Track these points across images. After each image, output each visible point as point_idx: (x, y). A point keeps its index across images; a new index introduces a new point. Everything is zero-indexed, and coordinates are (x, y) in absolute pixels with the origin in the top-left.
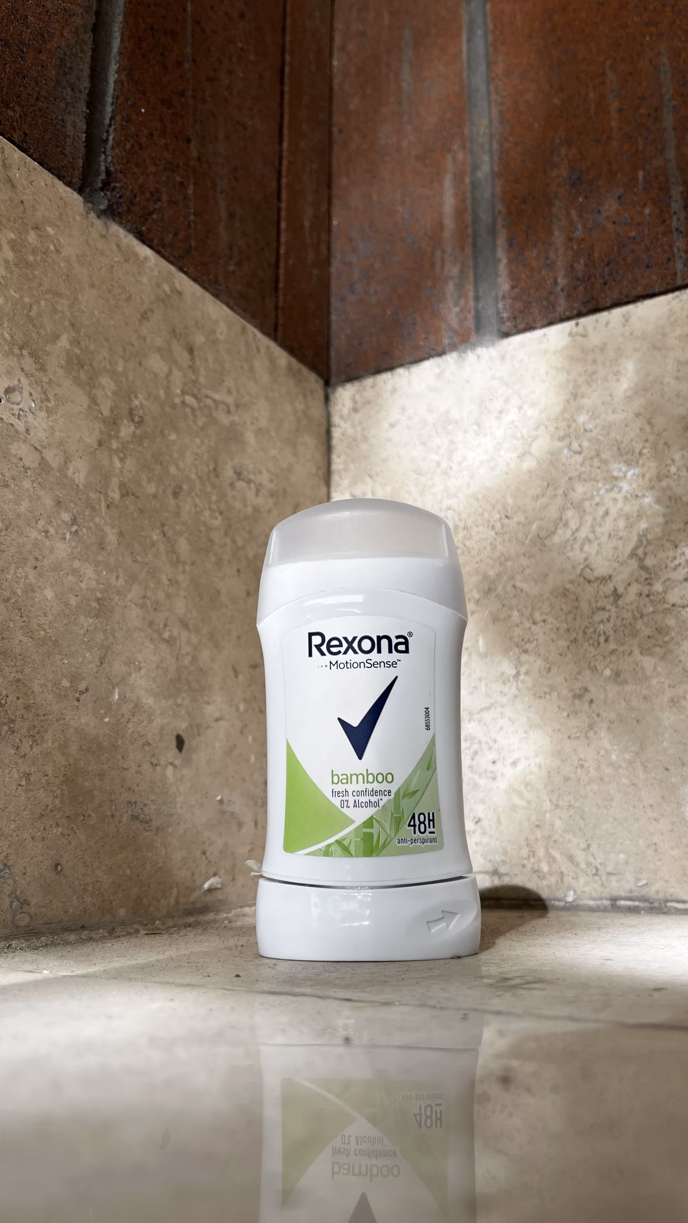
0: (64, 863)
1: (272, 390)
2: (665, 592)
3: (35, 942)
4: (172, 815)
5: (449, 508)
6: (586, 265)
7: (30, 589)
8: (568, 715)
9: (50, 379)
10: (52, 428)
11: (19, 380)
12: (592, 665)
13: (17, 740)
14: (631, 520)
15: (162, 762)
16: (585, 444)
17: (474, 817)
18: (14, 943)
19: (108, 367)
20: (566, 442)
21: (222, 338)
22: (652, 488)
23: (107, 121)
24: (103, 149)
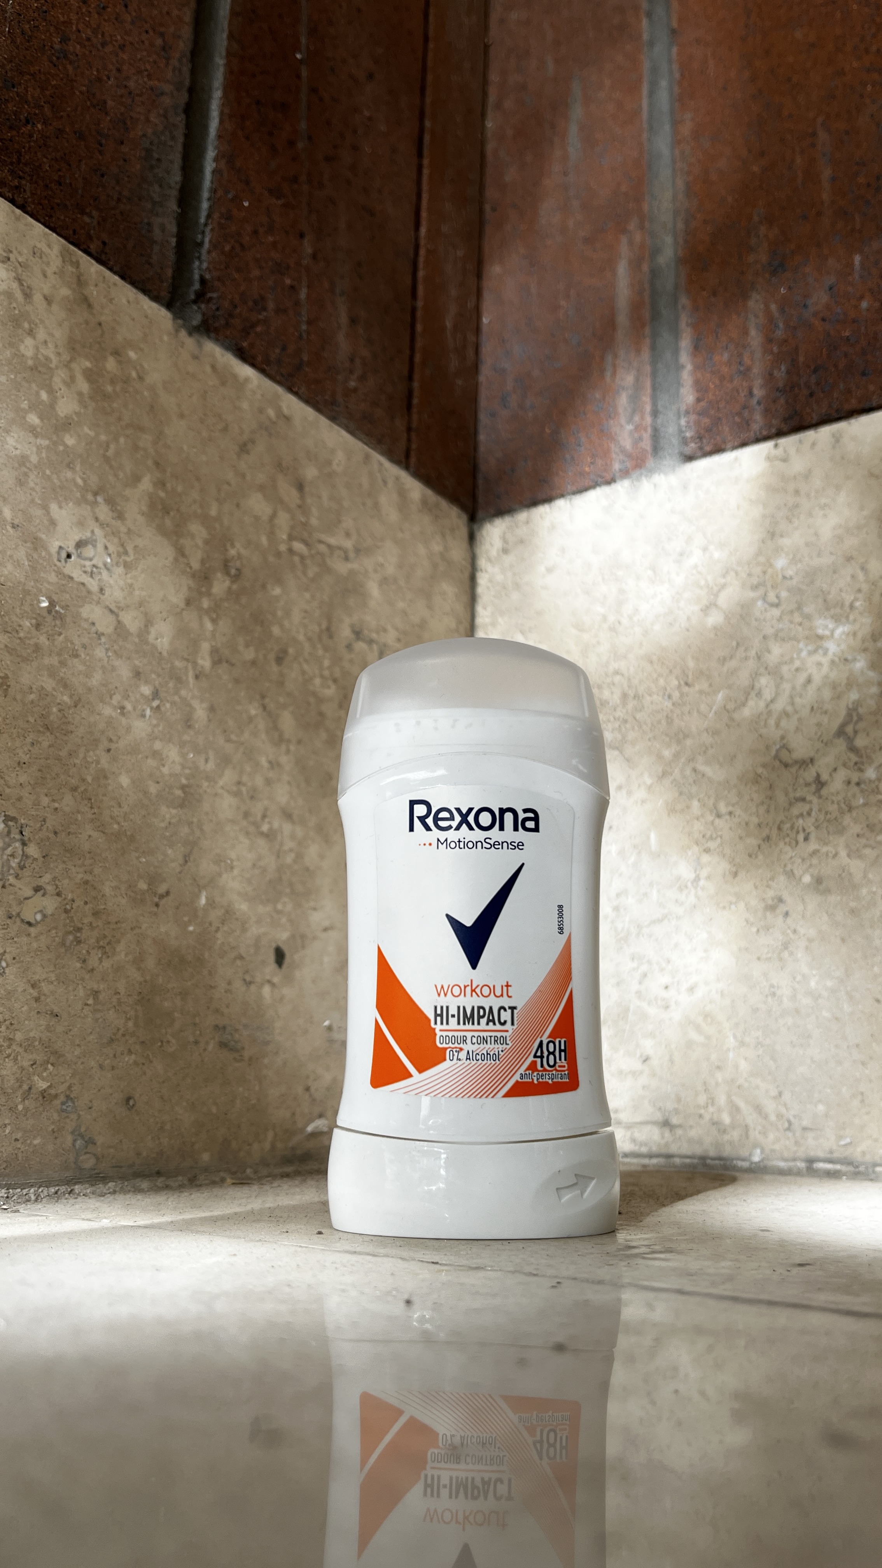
0: (137, 1096)
1: (402, 530)
2: (879, 780)
3: (101, 1188)
4: (268, 1043)
5: (617, 672)
6: (788, 372)
7: (102, 775)
8: (758, 930)
9: (129, 529)
10: (131, 586)
11: (93, 532)
12: (788, 868)
13: (84, 952)
14: (839, 689)
15: (258, 979)
16: (784, 594)
17: (641, 1056)
18: (77, 1188)
19: (199, 511)
20: (761, 591)
21: (339, 470)
22: (865, 650)
23: (202, 220)
24: (197, 255)
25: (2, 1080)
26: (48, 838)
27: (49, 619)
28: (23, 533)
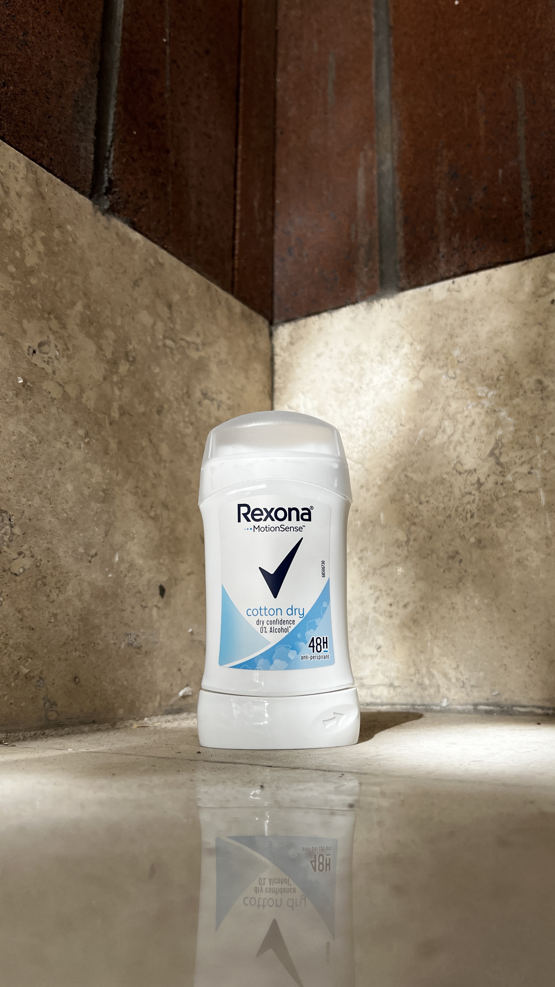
0: (80, 676)
1: (230, 331)
2: (514, 482)
3: (60, 731)
4: (157, 643)
5: (360, 418)
6: (460, 239)
7: (56, 484)
8: (444, 571)
9: (69, 335)
10: (71, 369)
11: (48, 337)
12: (461, 534)
13: (48, 591)
14: (491, 428)
15: (149, 605)
16: (458, 372)
17: (376, 646)
18: (47, 732)
19: (111, 323)
20: (445, 370)
21: (192, 295)
22: (506, 405)
23: (109, 143)
24: (106, 165)
25: (2, 668)
26: (26, 523)
27: (24, 390)
28: (7, 339)
